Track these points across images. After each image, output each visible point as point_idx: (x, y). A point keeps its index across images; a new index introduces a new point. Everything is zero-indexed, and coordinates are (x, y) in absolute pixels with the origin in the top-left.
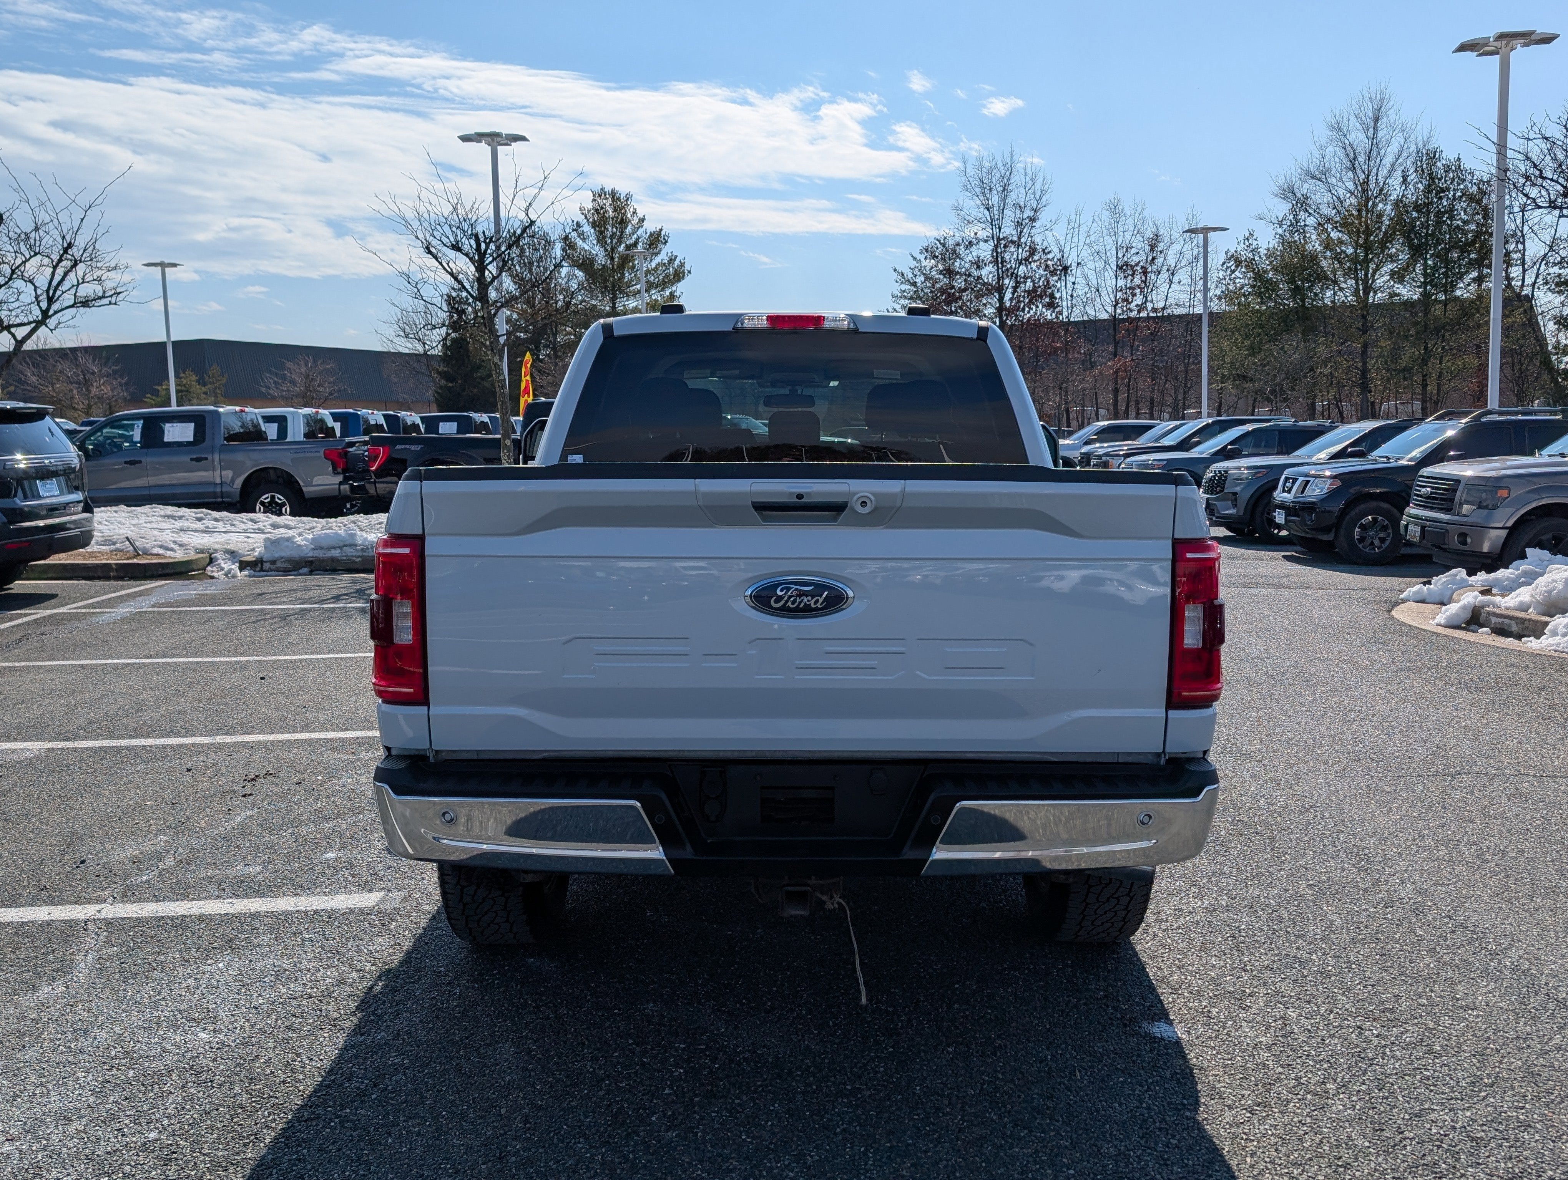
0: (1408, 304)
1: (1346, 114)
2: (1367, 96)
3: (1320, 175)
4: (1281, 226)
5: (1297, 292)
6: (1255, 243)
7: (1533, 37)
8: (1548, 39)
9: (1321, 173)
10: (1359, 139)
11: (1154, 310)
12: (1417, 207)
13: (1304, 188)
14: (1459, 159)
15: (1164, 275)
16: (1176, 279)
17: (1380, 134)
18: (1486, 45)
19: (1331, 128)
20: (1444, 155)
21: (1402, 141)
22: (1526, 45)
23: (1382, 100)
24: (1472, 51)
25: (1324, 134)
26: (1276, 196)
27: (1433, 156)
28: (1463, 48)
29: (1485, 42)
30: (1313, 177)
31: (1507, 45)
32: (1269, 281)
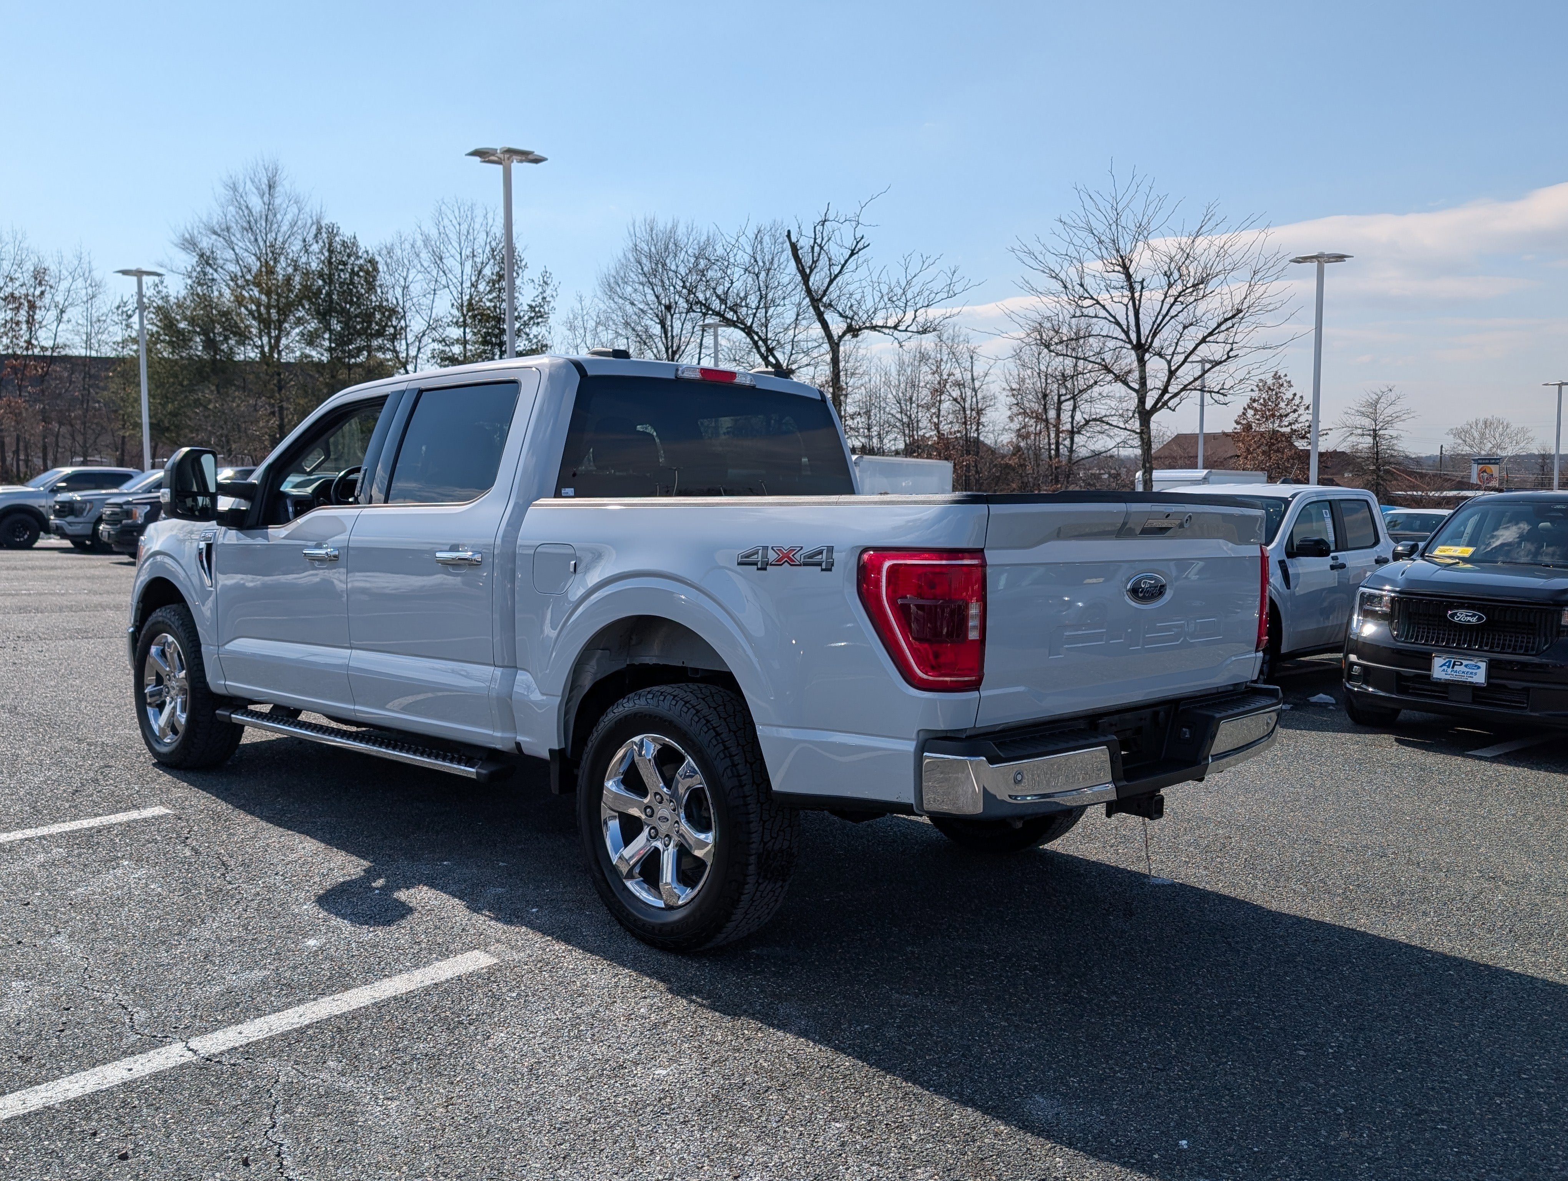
0: (319, 365)
1: (241, 177)
2: (261, 163)
3: (223, 232)
4: (190, 277)
5: (210, 344)
6: (165, 290)
7: (531, 157)
8: (538, 160)
9: (223, 230)
10: (257, 204)
11: (43, 348)
12: (321, 275)
13: (205, 243)
14: (355, 237)
15: (53, 313)
16: (65, 317)
17: (277, 201)
18: (493, 155)
19: (226, 186)
20: (341, 231)
21: (296, 211)
22: (521, 161)
23: (277, 170)
24: (480, 157)
25: (223, 193)
26: (176, 245)
27: (332, 233)
28: (476, 153)
29: (493, 152)
30: (215, 233)
31: (509, 159)
32: (181, 332)
